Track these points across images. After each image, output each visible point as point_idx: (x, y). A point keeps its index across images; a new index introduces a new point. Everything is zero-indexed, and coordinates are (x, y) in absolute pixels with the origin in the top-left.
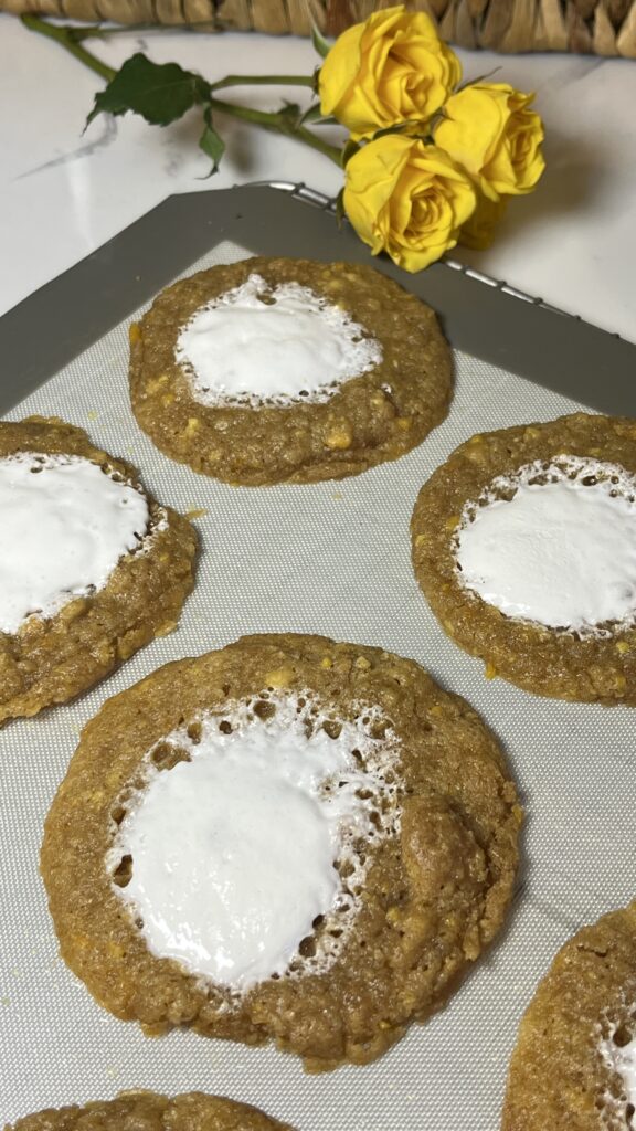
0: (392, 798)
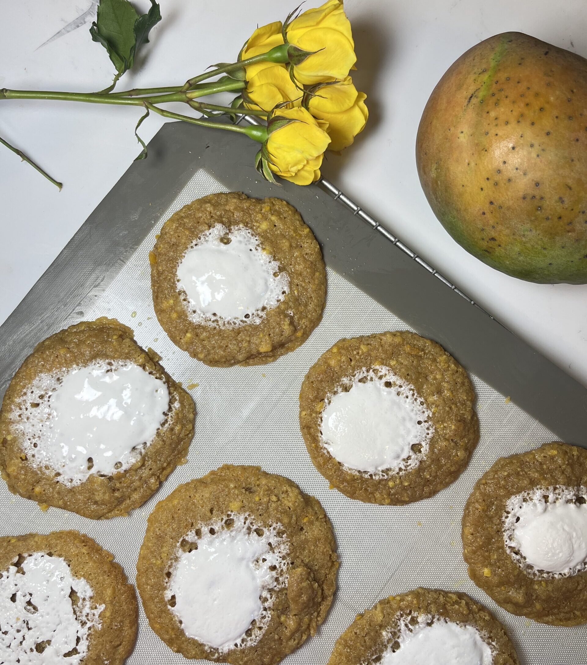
0: (285, 568)
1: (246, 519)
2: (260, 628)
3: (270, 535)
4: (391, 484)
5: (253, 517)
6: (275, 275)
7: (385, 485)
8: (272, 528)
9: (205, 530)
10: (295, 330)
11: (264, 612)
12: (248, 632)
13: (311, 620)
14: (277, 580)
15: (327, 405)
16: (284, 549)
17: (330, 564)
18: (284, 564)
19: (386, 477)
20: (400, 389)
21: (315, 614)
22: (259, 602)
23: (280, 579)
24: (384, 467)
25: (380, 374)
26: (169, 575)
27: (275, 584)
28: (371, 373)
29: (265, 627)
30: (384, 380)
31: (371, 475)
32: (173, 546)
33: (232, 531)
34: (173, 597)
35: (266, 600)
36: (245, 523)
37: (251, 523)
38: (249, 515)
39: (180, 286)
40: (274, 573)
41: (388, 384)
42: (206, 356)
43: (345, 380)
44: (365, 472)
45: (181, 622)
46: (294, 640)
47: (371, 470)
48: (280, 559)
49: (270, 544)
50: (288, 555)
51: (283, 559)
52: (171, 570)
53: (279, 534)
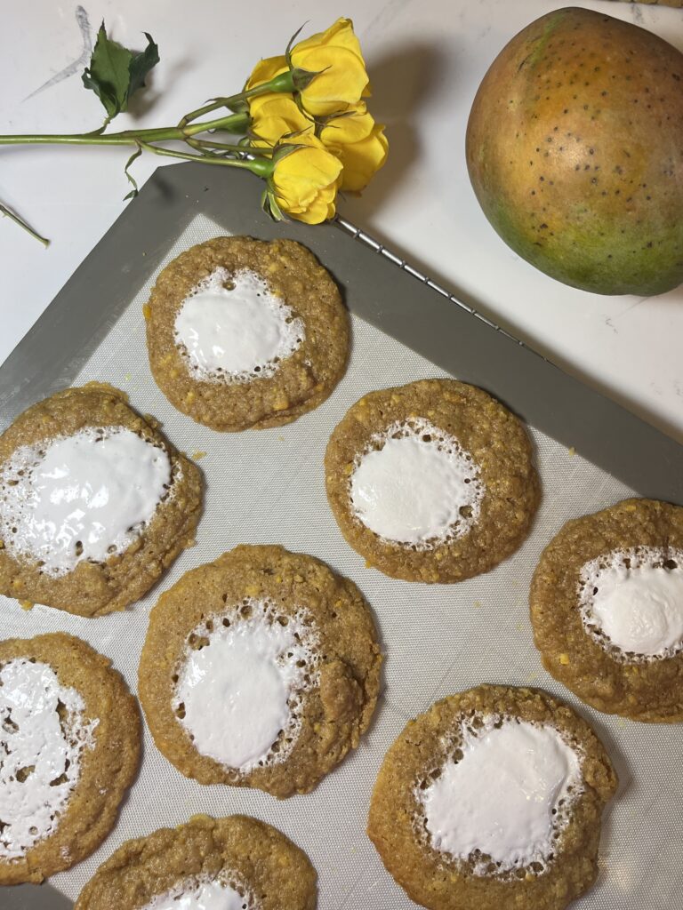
0: (315, 663)
1: (266, 605)
2: (290, 740)
3: (295, 624)
4: (438, 556)
5: (274, 603)
6: (288, 321)
7: (431, 558)
8: (297, 615)
9: (218, 621)
10: (315, 383)
11: (293, 720)
12: (275, 746)
13: (351, 729)
14: (306, 678)
15: (357, 466)
16: (313, 640)
17: (371, 658)
18: (315, 658)
19: (431, 548)
20: (441, 443)
21: (357, 721)
22: (287, 707)
23: (311, 677)
24: (430, 535)
25: (416, 428)
26: (176, 679)
27: (305, 683)
28: (406, 427)
29: (295, 739)
30: (422, 433)
31: (414, 547)
32: (180, 644)
33: (249, 621)
34: (182, 706)
35: (294, 705)
36: (265, 610)
37: (273, 610)
38: (270, 601)
39: (178, 340)
40: (302, 669)
41: (427, 438)
42: (211, 419)
43: (376, 437)
44: (407, 543)
45: (192, 737)
46: (333, 753)
47: (413, 540)
48: (309, 653)
49: (296, 635)
50: (319, 647)
51: (313, 653)
52: (178, 673)
53: (307, 622)
